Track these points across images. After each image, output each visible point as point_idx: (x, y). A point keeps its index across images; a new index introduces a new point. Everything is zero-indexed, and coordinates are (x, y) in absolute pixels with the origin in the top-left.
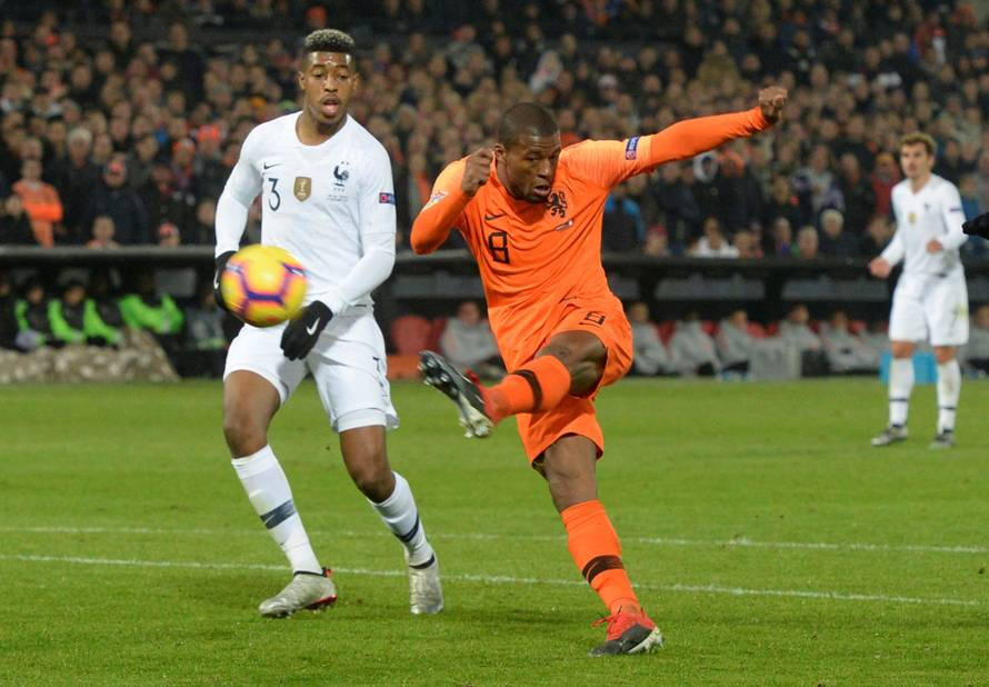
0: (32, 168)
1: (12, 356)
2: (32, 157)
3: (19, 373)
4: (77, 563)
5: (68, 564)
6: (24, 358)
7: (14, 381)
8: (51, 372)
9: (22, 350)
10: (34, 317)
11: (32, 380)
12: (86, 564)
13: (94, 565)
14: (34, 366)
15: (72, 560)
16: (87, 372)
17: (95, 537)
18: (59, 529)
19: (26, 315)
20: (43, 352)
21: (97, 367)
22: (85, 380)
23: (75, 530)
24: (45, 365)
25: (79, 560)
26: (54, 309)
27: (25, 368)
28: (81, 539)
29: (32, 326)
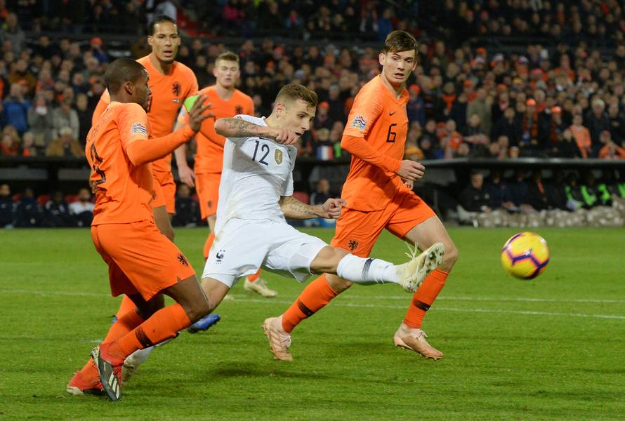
0: (578, 119)
1: (565, 213)
2: (577, 114)
3: (569, 222)
4: (600, 318)
5: (595, 318)
6: (572, 215)
7: (567, 226)
8: (585, 220)
9: (570, 210)
10: (574, 193)
11: (575, 226)
12: (605, 318)
13: (608, 319)
14: (576, 219)
15: (598, 316)
16: (603, 221)
17: (609, 304)
18: (591, 300)
19: (571, 192)
20: (581, 211)
21: (608, 219)
22: (602, 226)
23: (599, 301)
24: (582, 218)
25: (601, 316)
26: (584, 190)
27: (572, 219)
28: (602, 305)
29: (574, 198)
